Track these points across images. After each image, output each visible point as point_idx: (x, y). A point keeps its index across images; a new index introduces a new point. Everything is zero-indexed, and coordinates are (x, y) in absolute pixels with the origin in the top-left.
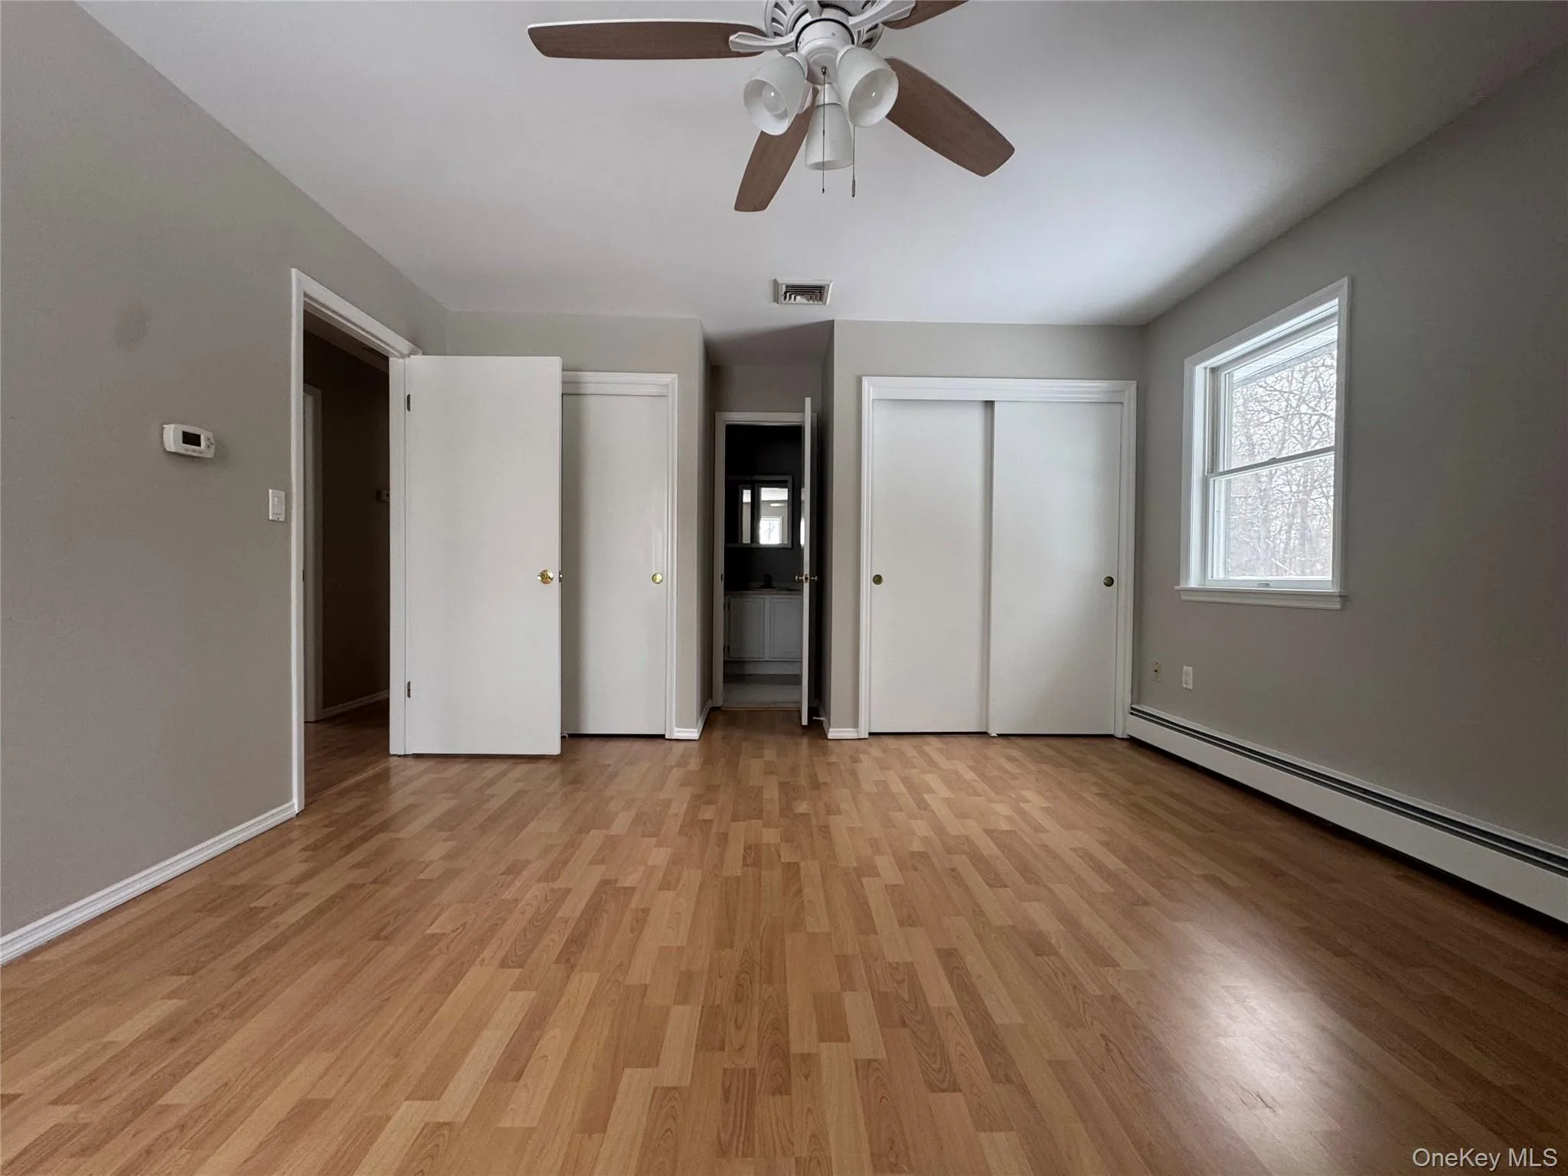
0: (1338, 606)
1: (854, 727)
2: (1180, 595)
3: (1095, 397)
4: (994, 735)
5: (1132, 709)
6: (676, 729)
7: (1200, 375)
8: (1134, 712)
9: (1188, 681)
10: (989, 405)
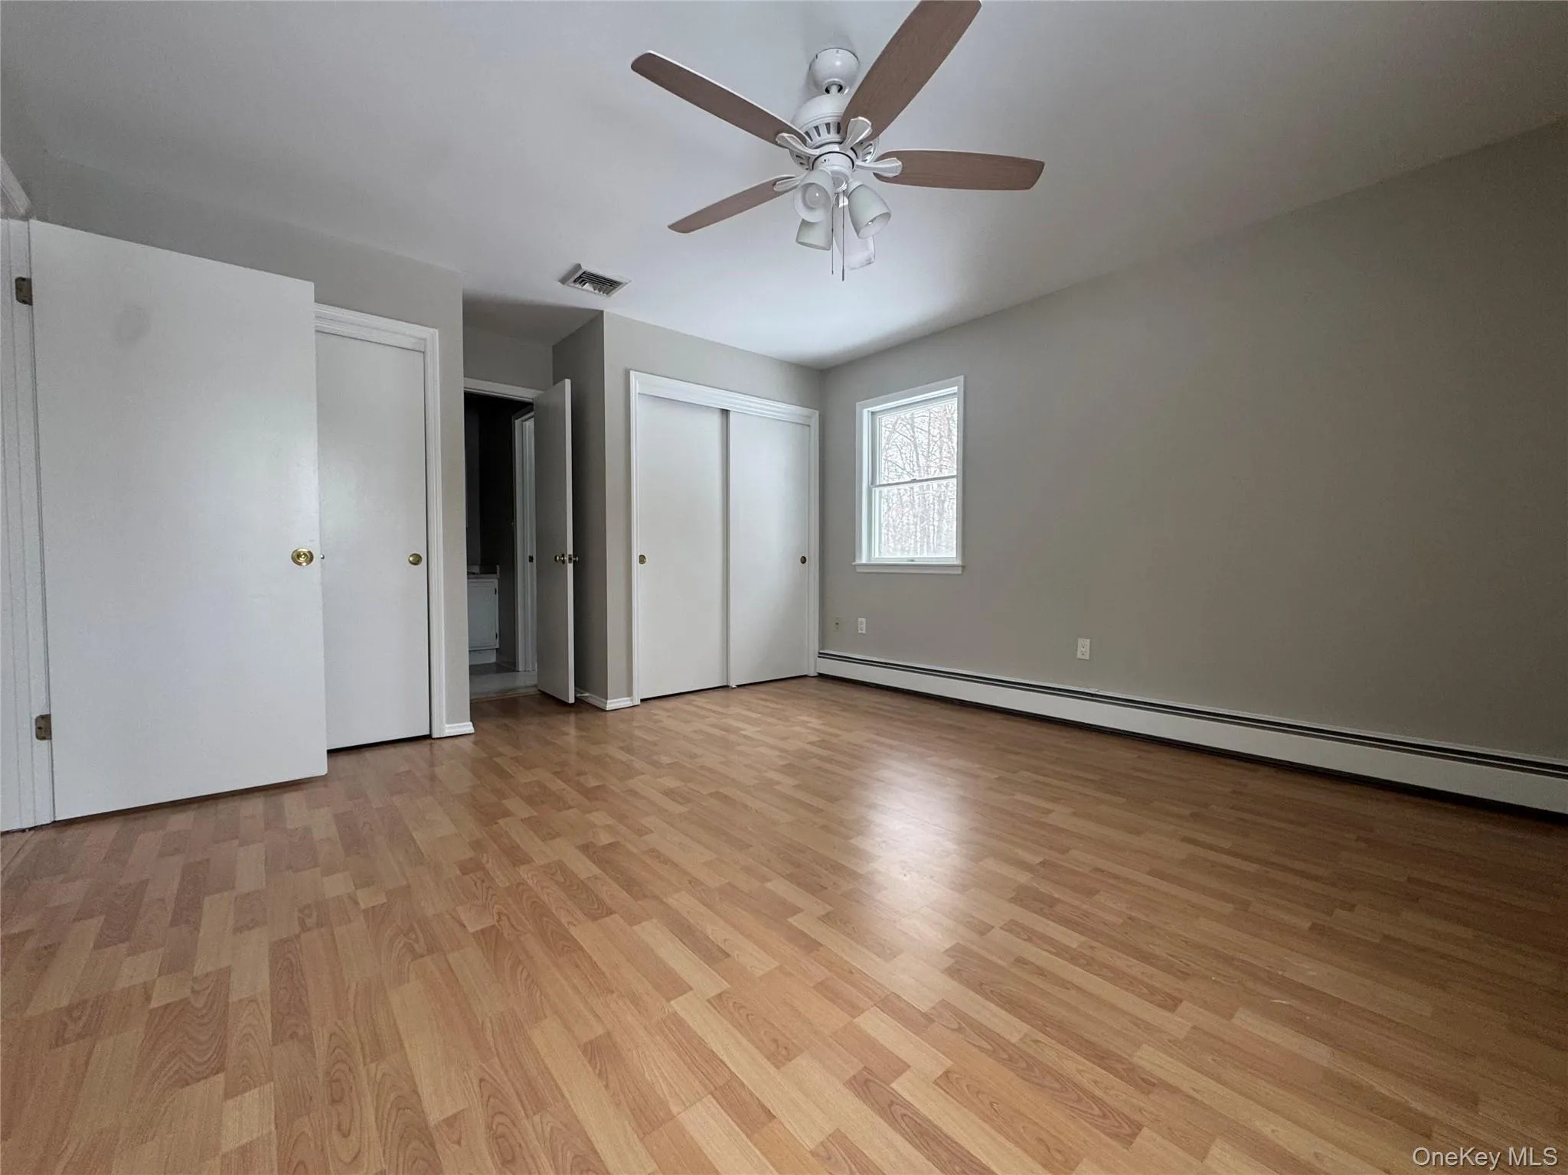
0: (960, 572)
1: (628, 696)
2: (855, 568)
3: (784, 417)
4: (734, 686)
5: (820, 653)
6: (447, 726)
7: (866, 414)
8: (822, 655)
9: (863, 628)
10: (725, 413)
